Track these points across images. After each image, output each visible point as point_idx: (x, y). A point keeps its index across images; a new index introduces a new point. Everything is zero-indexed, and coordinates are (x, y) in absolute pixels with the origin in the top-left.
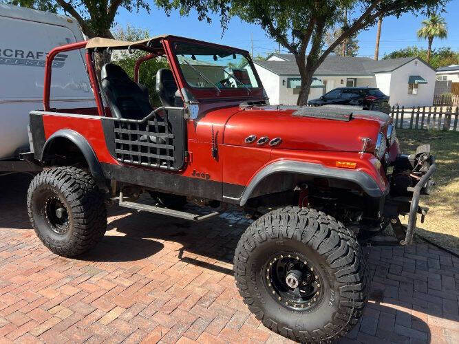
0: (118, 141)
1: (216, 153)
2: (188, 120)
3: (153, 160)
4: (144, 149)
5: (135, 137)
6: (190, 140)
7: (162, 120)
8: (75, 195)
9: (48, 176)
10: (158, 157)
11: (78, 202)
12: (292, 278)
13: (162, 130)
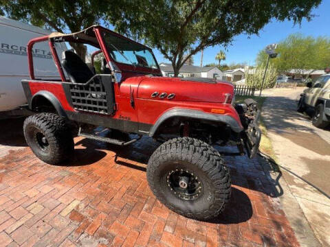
0: (73, 97)
1: (133, 104)
2: (114, 83)
3: (95, 109)
4: (89, 102)
5: (83, 95)
6: (116, 95)
7: (99, 83)
8: (50, 130)
9: (32, 120)
10: (98, 106)
11: (52, 134)
12: (183, 183)
13: (98, 89)
